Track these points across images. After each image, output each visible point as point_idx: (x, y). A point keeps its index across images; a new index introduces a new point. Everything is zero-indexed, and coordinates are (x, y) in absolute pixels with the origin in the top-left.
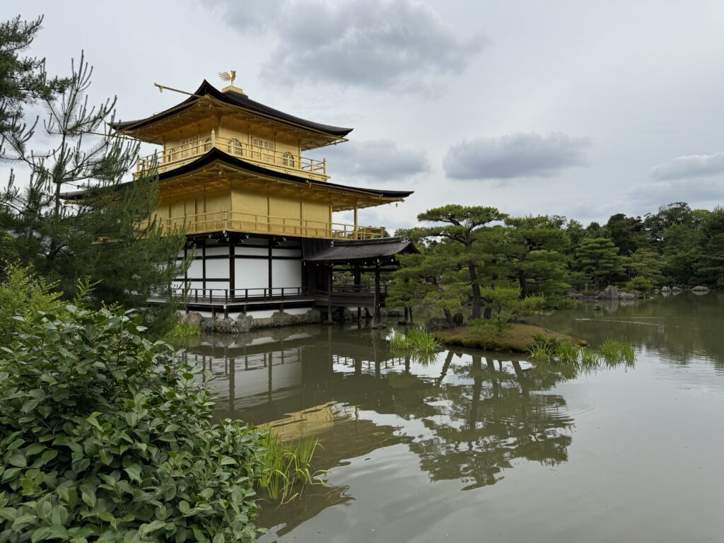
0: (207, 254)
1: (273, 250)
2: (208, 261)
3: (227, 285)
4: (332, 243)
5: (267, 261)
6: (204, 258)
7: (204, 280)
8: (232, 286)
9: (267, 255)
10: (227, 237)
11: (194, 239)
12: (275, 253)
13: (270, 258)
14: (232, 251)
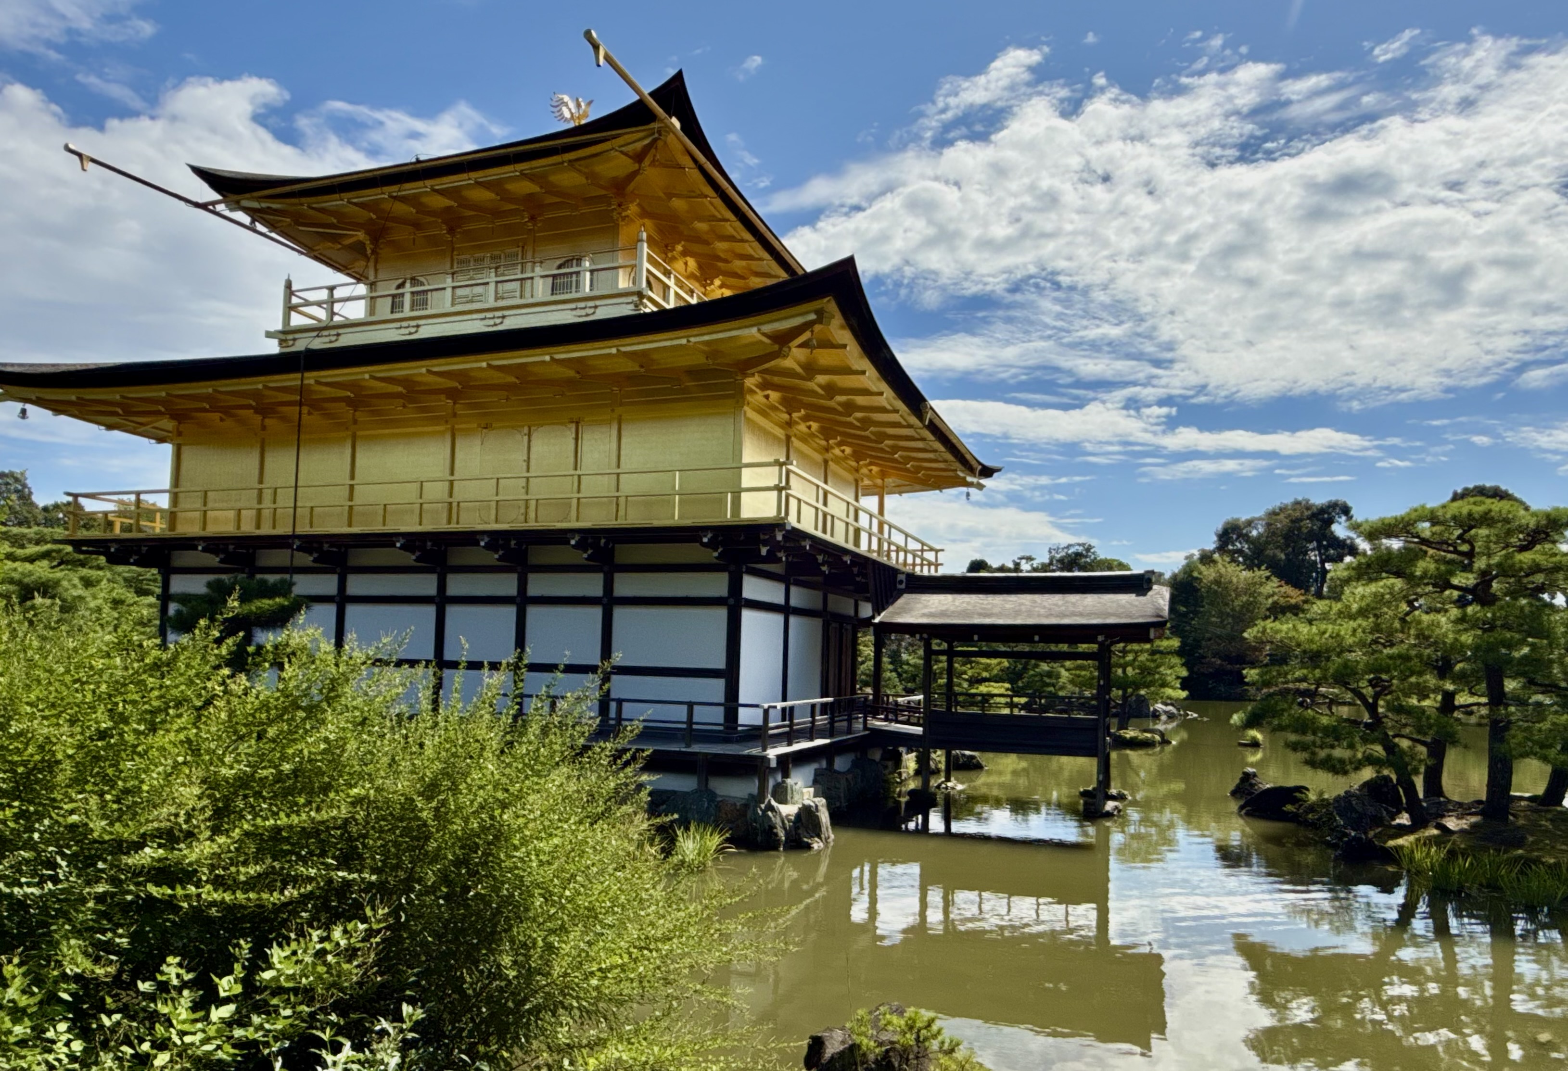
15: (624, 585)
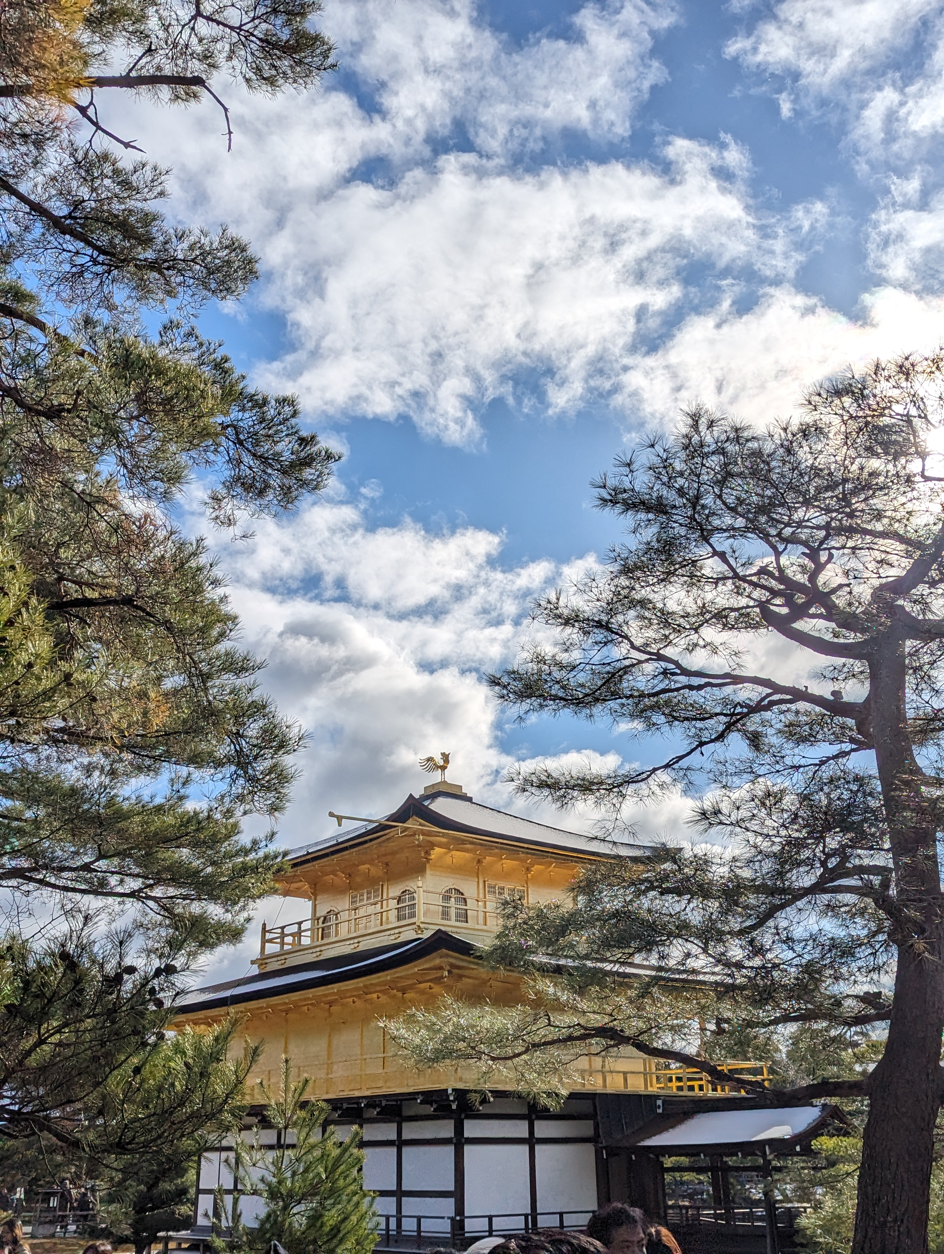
0: (406, 1136)
1: (537, 1123)
2: (407, 1151)
3: (447, 1206)
4: (659, 1102)
5: (525, 1148)
6: (400, 1144)
7: (399, 1194)
8: (460, 1209)
9: (526, 1135)
10: (453, 1101)
11: (384, 1103)
12: (543, 1129)
13: (531, 1141)
14: (459, 1129)
15: (410, 1131)
